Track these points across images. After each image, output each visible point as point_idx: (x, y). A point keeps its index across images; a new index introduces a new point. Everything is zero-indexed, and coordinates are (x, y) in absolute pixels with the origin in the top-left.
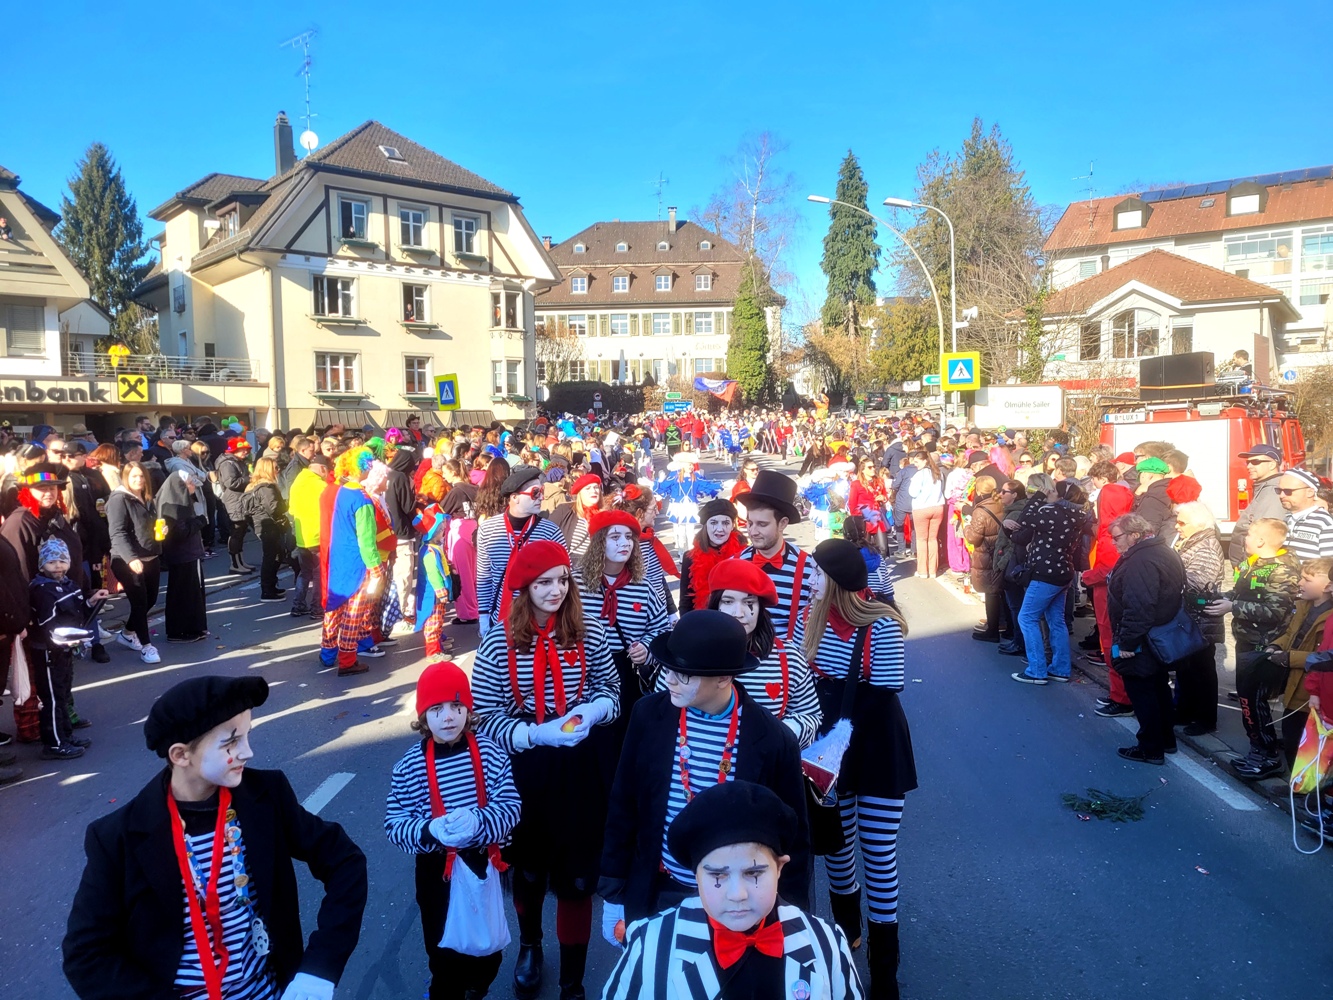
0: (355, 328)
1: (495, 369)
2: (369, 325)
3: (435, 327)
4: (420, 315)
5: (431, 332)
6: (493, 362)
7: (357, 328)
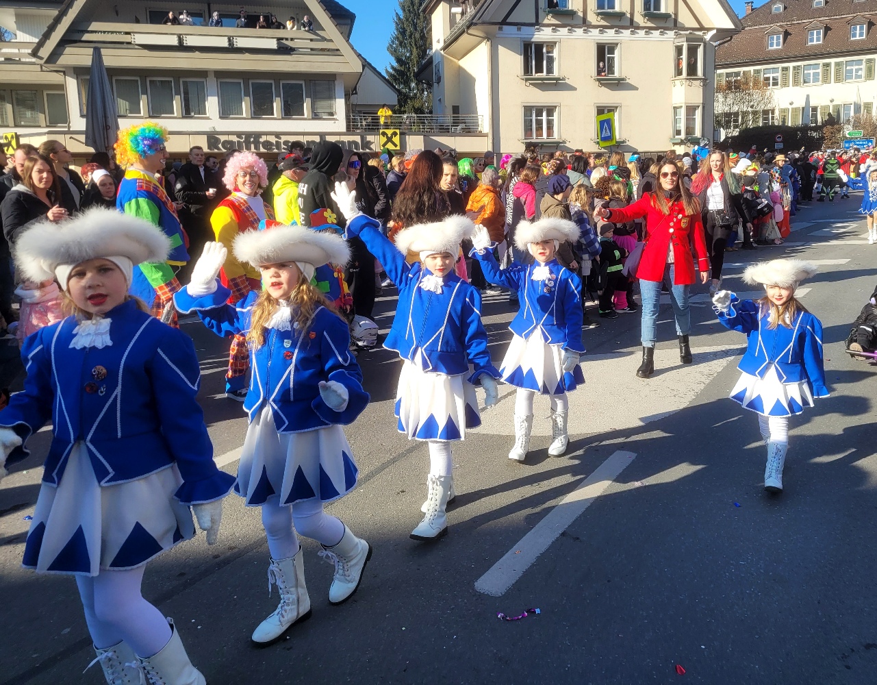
0: (556, 84)
1: (675, 114)
2: (567, 81)
3: (623, 79)
4: (611, 71)
5: (619, 84)
6: (674, 108)
7: (558, 85)
